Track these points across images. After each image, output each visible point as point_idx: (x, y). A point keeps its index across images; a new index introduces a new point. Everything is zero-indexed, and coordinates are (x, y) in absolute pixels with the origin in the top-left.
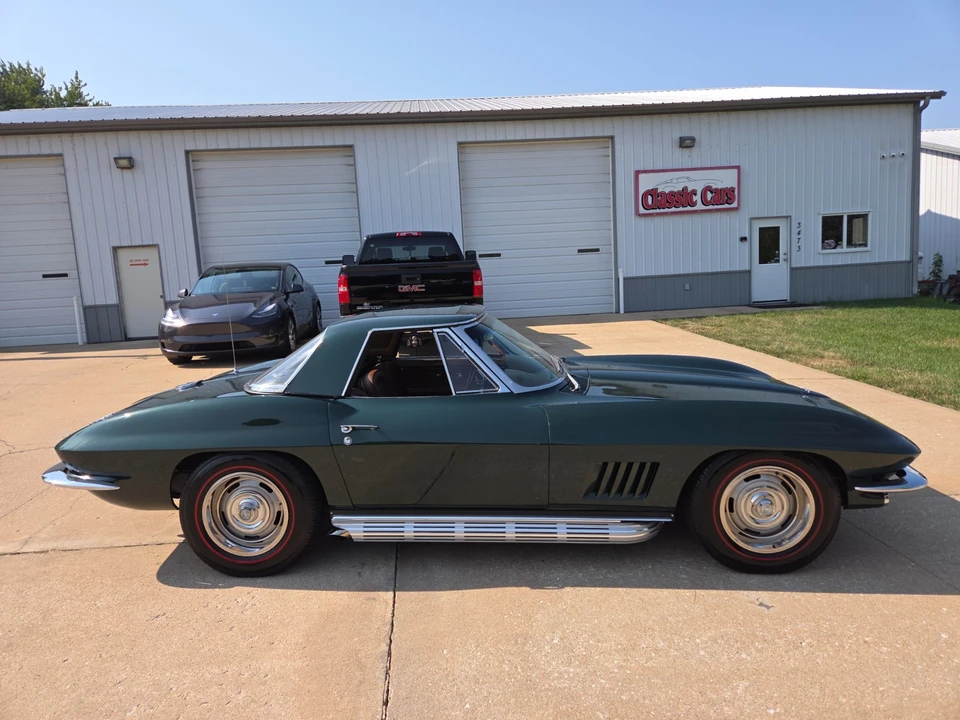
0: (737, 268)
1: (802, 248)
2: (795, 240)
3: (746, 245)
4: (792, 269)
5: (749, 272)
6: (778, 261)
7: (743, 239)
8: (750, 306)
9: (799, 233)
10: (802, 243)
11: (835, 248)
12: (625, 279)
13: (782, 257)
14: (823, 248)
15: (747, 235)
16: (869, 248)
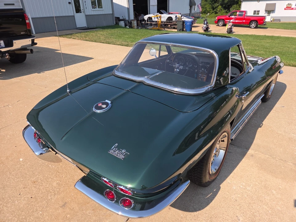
0: (70, 15)
1: (87, 7)
2: (84, 5)
3: (71, 5)
4: (86, 16)
5: (74, 16)
6: (81, 12)
7: (70, 3)
8: (77, 29)
9: (85, 2)
10: (87, 6)
11: (95, 8)
12: (32, 18)
13: (82, 11)
14: (93, 8)
15: (70, 2)
16: (103, 9)
